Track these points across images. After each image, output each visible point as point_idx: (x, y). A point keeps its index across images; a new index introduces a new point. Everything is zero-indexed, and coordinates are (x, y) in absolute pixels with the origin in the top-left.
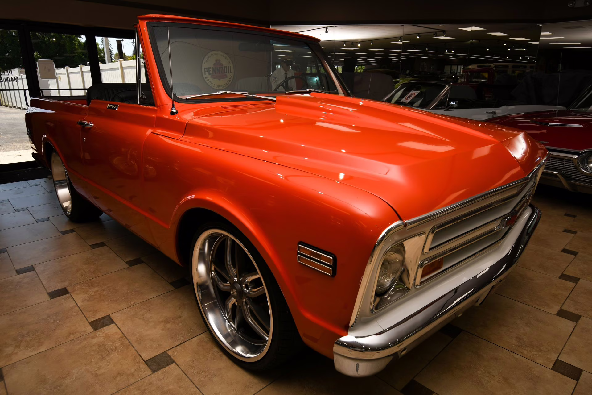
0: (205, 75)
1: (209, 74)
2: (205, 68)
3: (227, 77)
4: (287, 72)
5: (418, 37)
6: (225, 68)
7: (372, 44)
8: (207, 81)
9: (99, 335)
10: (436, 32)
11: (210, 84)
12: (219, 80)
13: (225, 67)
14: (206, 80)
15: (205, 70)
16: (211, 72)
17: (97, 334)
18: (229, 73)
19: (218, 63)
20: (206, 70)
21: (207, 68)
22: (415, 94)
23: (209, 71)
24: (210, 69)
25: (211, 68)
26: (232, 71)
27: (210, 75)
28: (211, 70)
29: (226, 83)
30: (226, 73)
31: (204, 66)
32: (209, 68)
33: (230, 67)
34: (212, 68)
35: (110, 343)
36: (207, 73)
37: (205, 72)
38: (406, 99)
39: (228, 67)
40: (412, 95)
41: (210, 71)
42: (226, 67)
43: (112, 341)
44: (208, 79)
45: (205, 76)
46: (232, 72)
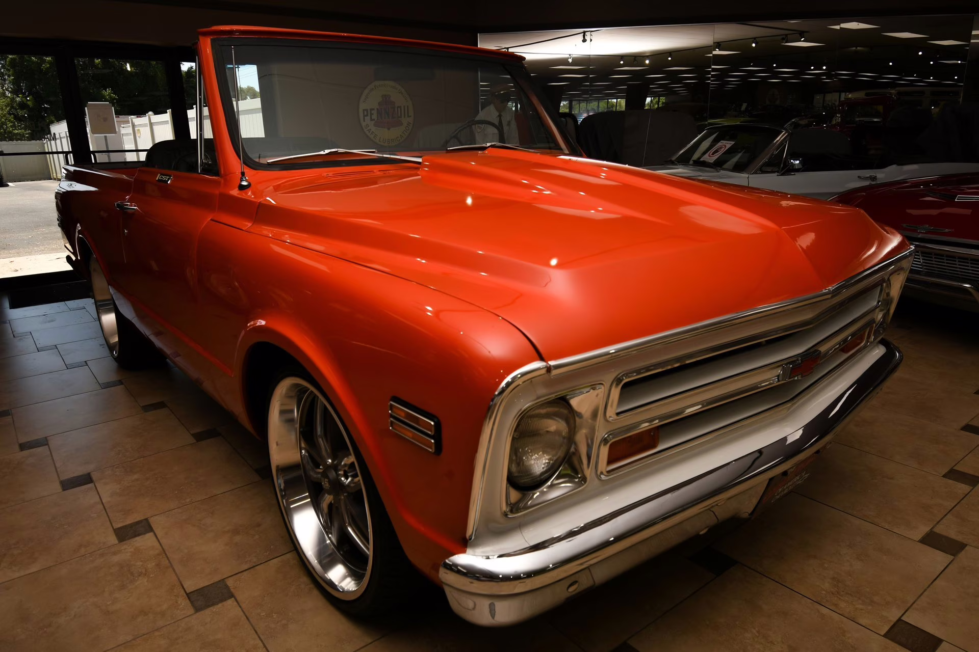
0: (364, 121)
1: (372, 120)
2: (364, 110)
3: (401, 124)
4: (502, 114)
5: (754, 45)
6: (399, 109)
7: (670, 59)
8: (367, 132)
9: (125, 549)
10: (786, 35)
11: (372, 136)
12: (389, 129)
13: (398, 107)
14: (365, 130)
15: (364, 113)
16: (375, 117)
17: (123, 548)
18: (405, 117)
19: (386, 101)
20: (366, 114)
21: (367, 110)
22: (725, 146)
23: (371, 114)
24: (373, 112)
25: (373, 109)
26: (411, 113)
27: (373, 122)
28: (375, 112)
29: (401, 135)
30: (401, 117)
31: (363, 106)
32: (372, 110)
33: (408, 107)
34: (376, 109)
35: (139, 563)
36: (367, 119)
37: (364, 116)
38: (709, 156)
39: (404, 107)
40: (721, 148)
41: (373, 114)
42: (400, 107)
43: (142, 560)
44: (368, 128)
45: (364, 124)
46: (411, 116)
